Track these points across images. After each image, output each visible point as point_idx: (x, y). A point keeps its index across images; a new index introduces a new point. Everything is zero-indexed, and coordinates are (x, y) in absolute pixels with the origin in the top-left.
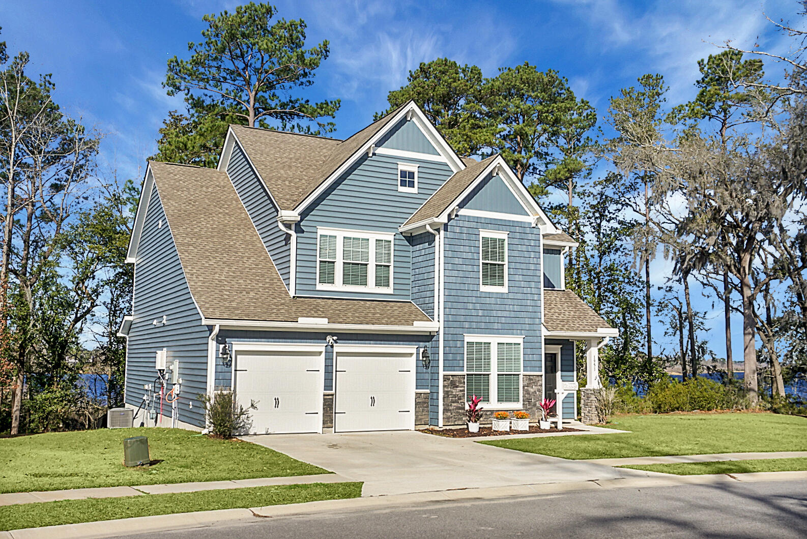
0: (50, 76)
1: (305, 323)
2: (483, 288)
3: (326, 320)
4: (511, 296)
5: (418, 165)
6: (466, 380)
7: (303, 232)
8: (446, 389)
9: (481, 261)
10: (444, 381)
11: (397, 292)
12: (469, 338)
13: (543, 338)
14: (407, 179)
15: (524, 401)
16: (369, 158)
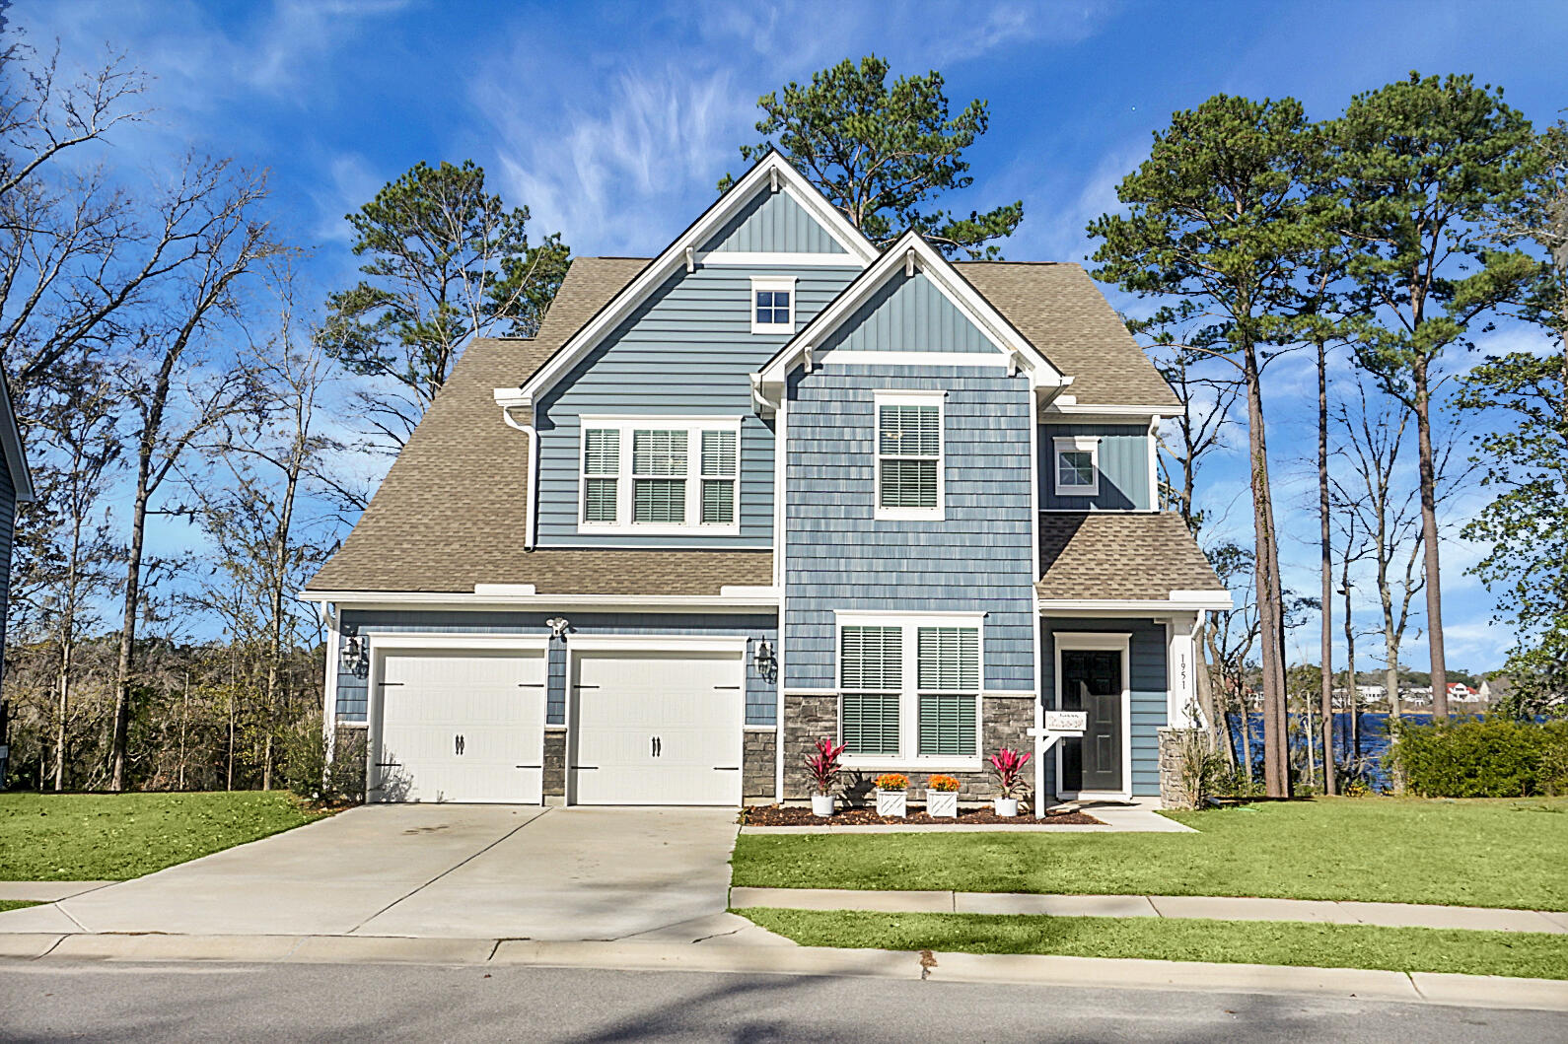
0: (558, 236)
1: (489, 594)
2: (881, 514)
3: (532, 588)
4: (952, 526)
5: (795, 278)
6: (839, 707)
7: (552, 426)
8: (790, 725)
9: (877, 457)
10: (786, 707)
11: (747, 532)
12: (845, 618)
13: (1037, 616)
14: (772, 307)
15: (985, 752)
16: (690, 276)
